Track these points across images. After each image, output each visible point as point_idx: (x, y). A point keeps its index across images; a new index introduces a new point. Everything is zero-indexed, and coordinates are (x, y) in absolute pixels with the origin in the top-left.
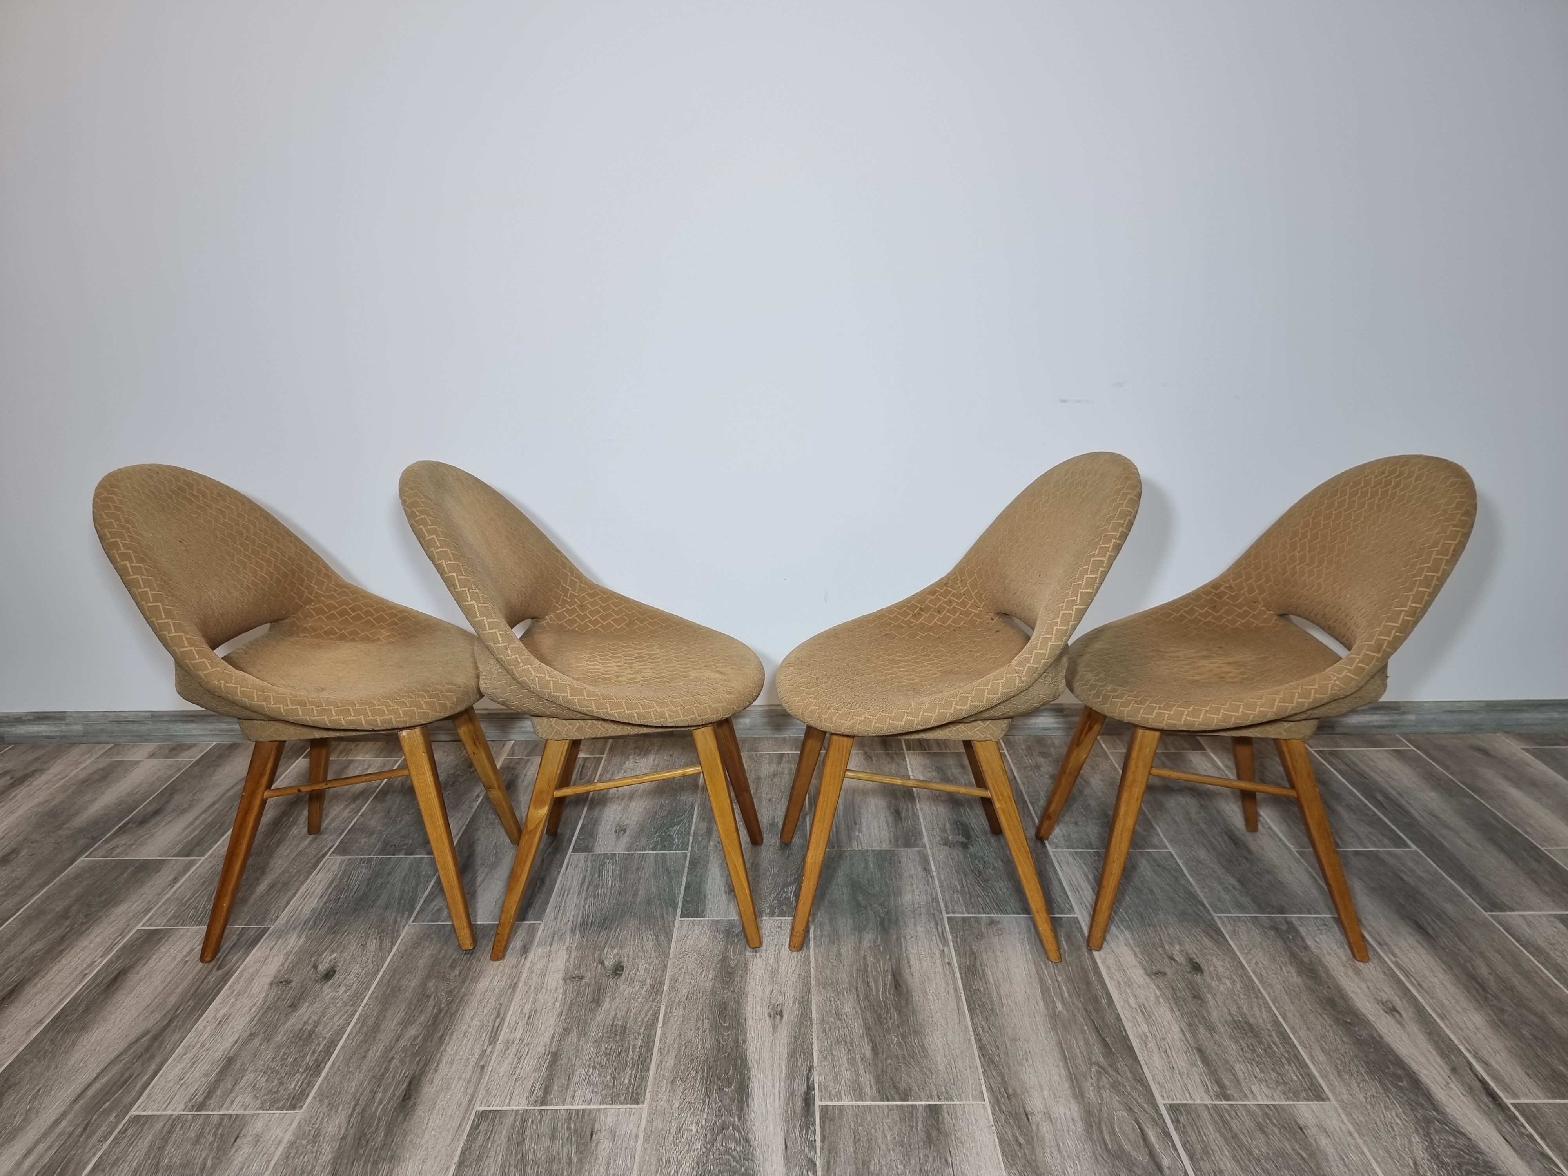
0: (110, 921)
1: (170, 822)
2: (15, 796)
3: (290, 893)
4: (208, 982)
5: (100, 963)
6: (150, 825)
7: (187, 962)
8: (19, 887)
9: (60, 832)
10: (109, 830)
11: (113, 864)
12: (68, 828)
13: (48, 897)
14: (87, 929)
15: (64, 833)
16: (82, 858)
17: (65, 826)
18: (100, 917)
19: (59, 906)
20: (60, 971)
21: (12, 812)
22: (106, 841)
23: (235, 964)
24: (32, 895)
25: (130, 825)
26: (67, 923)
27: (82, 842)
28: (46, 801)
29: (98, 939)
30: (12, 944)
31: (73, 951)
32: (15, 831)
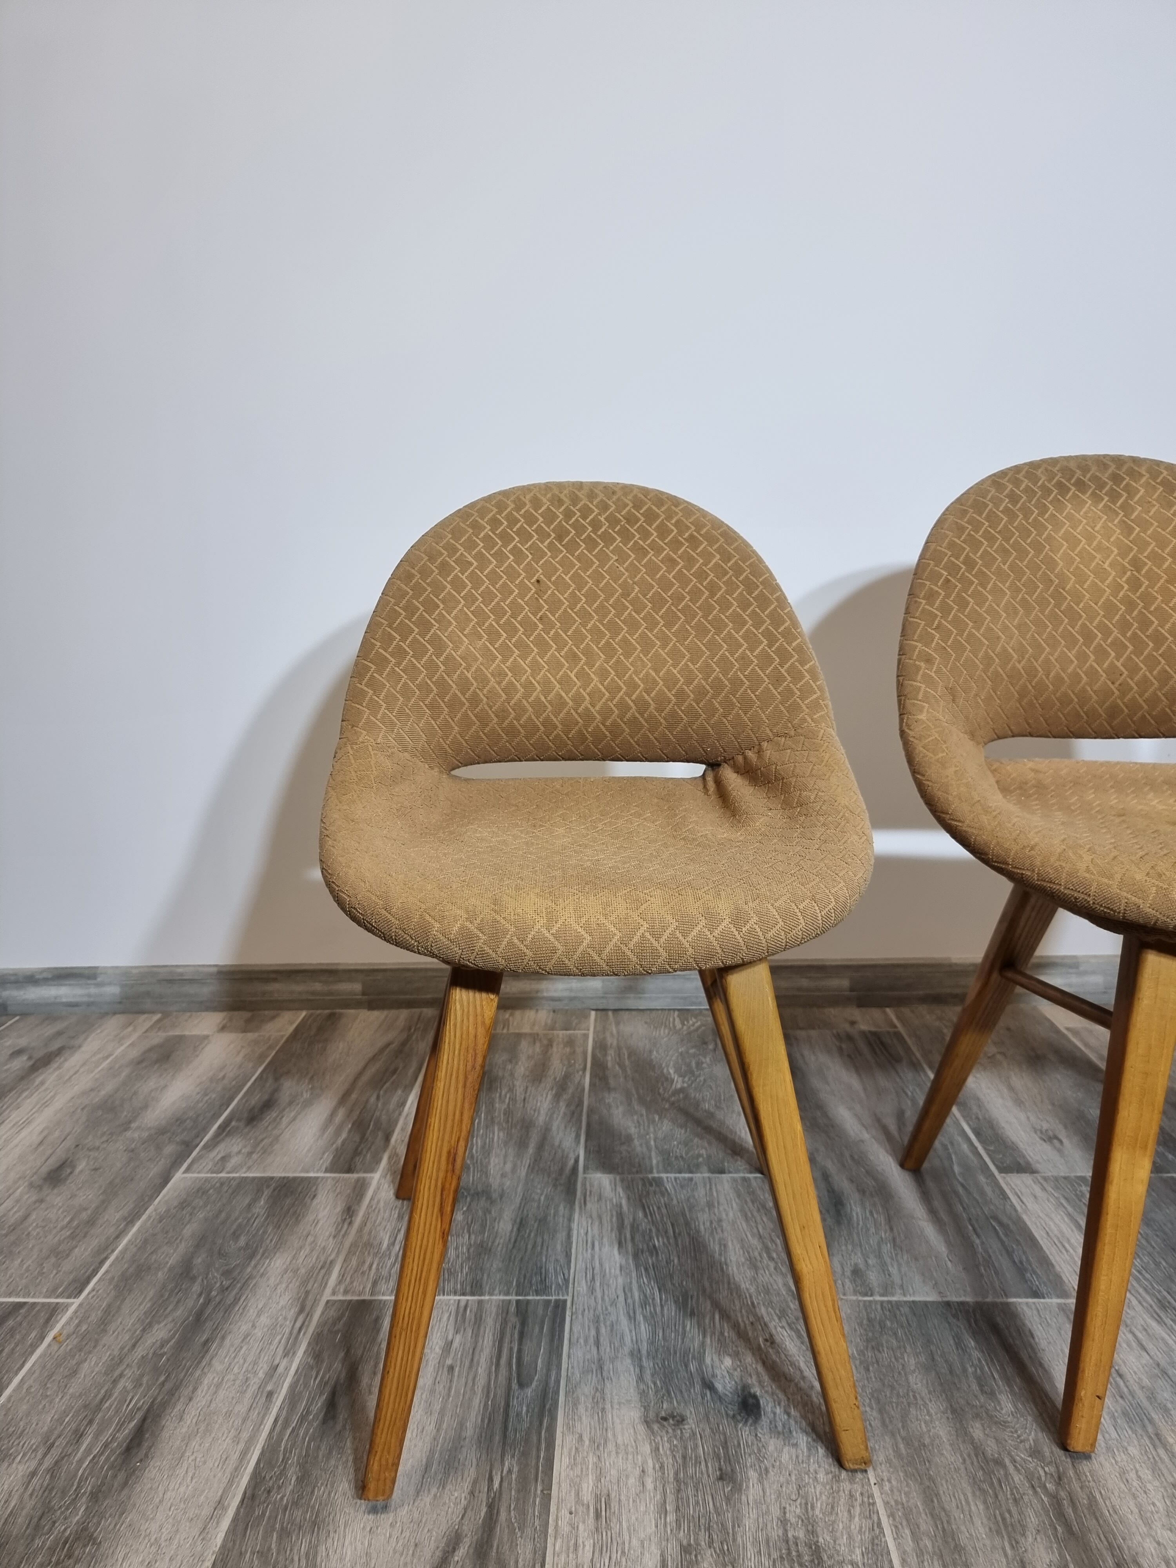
0: (272, 1282)
1: (294, 1119)
2: (42, 1083)
3: (561, 1236)
4: (518, 1414)
5: (287, 1369)
6: (265, 1123)
7: (451, 1368)
8: (91, 1222)
9: (128, 1134)
10: (205, 1130)
11: (234, 1183)
12: (138, 1128)
13: (145, 1243)
14: (236, 1300)
15: (136, 1135)
16: (179, 1175)
17: (133, 1125)
18: (251, 1277)
19: (172, 1256)
20: (218, 1386)
21: (46, 1105)
22: (209, 1147)
23: (548, 1376)
24: (118, 1237)
25: (233, 1123)
26: (196, 1288)
27: (169, 1149)
28: (92, 1090)
29: (264, 1320)
30: (111, 1328)
31: (227, 1342)
32: (57, 1134)
